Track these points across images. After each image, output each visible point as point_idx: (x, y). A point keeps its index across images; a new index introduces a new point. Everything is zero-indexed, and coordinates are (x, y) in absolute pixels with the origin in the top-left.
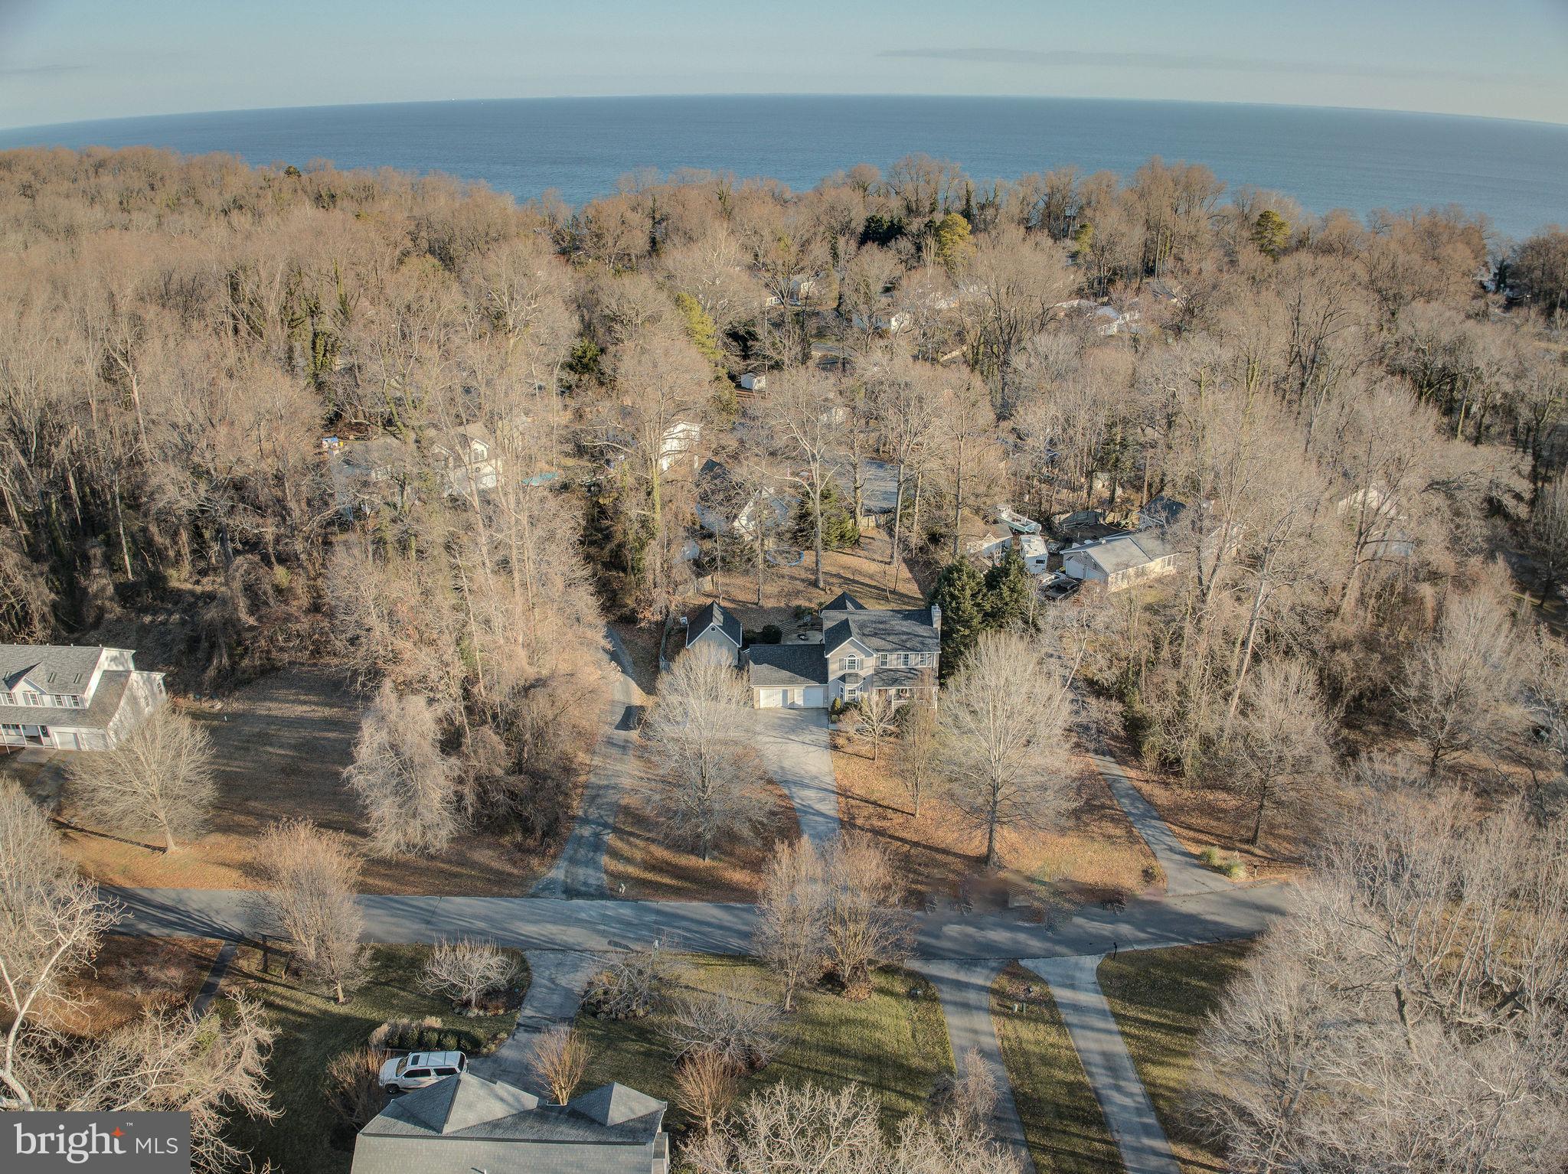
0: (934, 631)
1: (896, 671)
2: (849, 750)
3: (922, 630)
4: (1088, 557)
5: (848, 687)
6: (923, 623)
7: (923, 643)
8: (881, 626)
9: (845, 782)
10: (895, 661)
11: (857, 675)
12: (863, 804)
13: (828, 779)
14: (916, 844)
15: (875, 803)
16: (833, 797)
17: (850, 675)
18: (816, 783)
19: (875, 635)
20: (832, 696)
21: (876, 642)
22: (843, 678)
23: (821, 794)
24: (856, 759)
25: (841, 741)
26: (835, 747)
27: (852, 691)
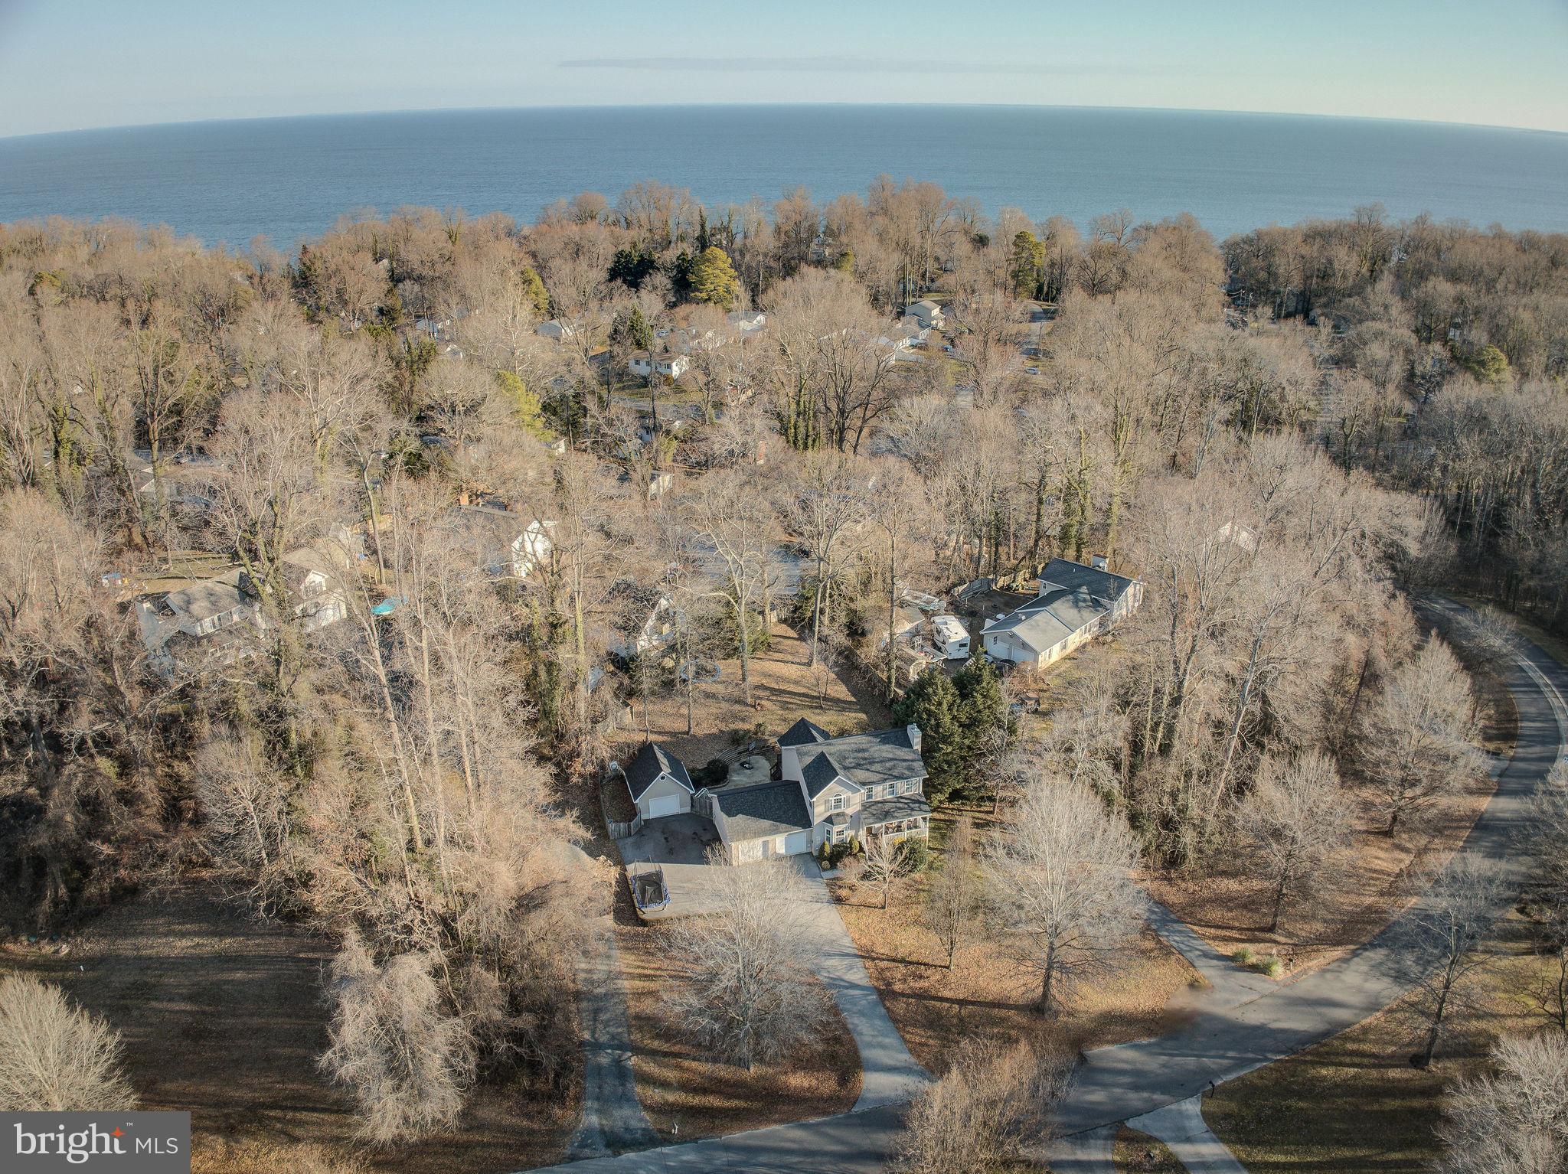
0: (915, 752)
1: (884, 802)
2: (854, 900)
3: (902, 753)
4: (1013, 636)
5: (836, 829)
6: (902, 745)
7: (909, 768)
8: (860, 755)
9: (864, 941)
10: (880, 792)
11: (843, 814)
12: (892, 965)
13: (846, 942)
14: (962, 1002)
15: (902, 961)
16: (859, 962)
17: (838, 815)
18: (836, 950)
19: (858, 766)
20: (818, 840)
21: (861, 774)
22: (829, 820)
23: (847, 961)
24: (865, 911)
25: (844, 893)
26: (839, 900)
27: (841, 833)
